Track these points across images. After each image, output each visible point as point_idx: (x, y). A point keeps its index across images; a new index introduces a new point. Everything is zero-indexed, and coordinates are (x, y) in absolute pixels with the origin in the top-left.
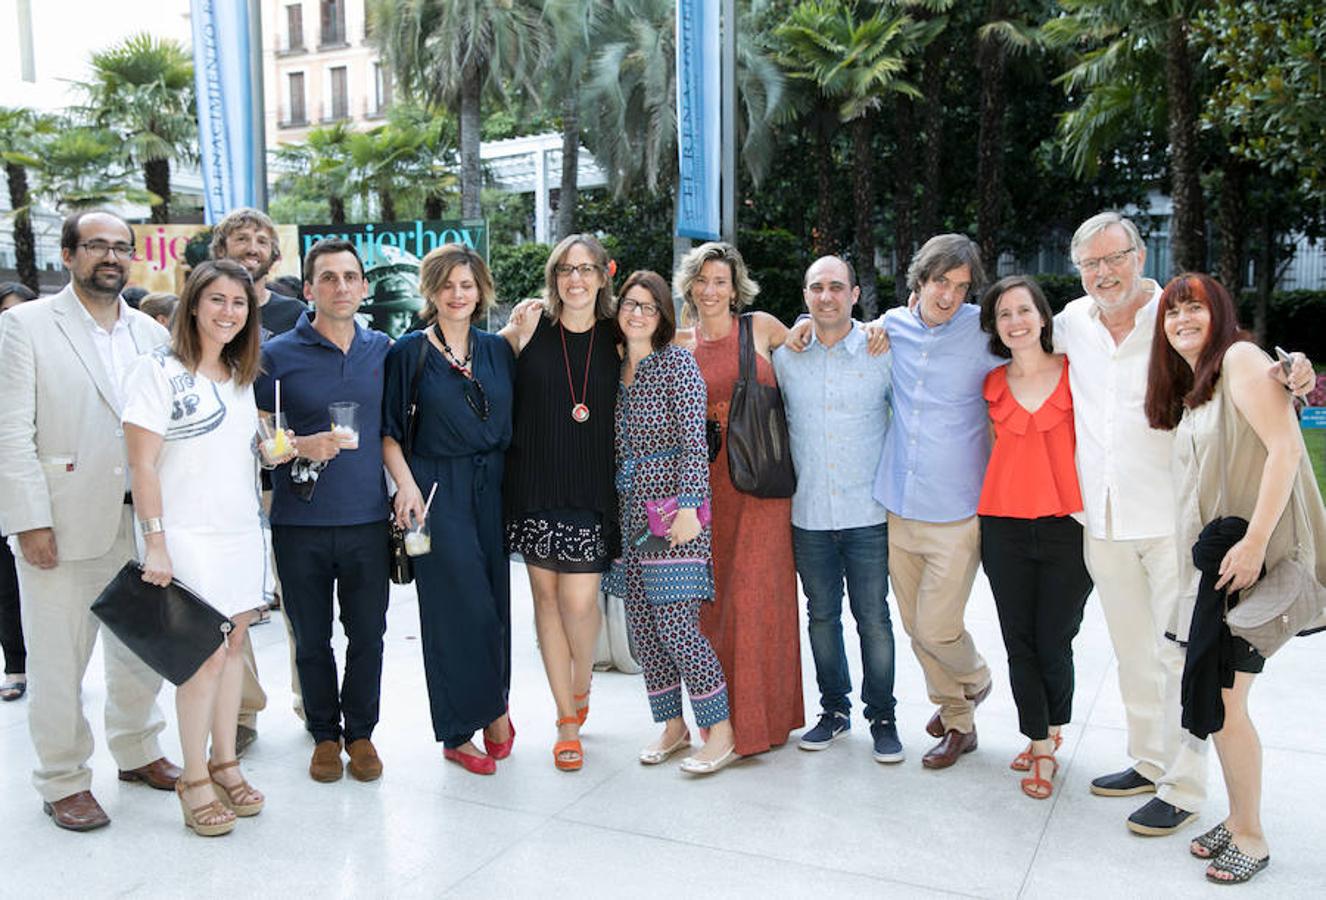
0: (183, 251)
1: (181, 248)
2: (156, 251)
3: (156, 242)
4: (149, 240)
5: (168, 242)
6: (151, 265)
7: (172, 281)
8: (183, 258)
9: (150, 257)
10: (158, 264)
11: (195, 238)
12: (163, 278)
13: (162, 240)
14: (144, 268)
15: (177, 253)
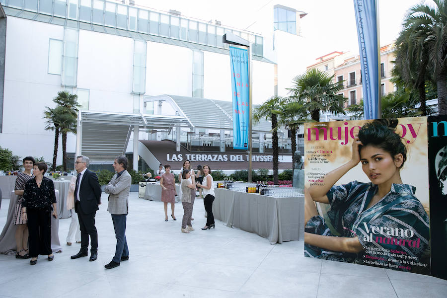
0: (357, 134)
1: (356, 132)
2: (343, 134)
3: (343, 129)
4: (340, 129)
5: (349, 129)
6: (340, 141)
7: (351, 150)
8: (357, 138)
9: (340, 138)
10: (344, 141)
11: (364, 126)
12: (346, 148)
13: (346, 128)
14: (336, 143)
15: (354, 135)
